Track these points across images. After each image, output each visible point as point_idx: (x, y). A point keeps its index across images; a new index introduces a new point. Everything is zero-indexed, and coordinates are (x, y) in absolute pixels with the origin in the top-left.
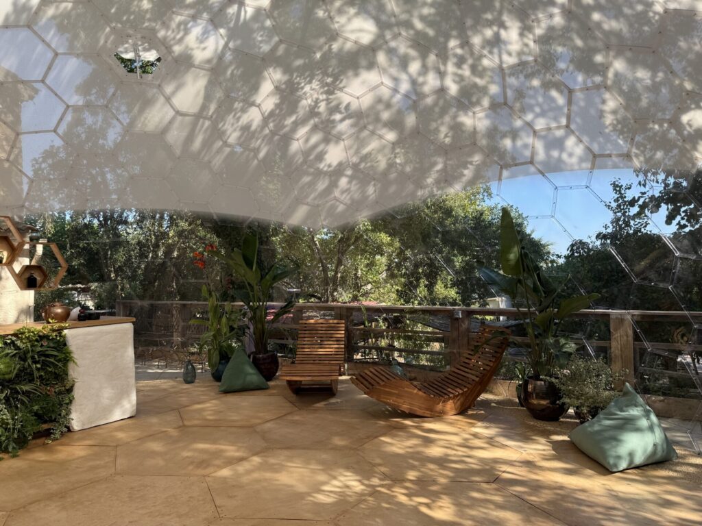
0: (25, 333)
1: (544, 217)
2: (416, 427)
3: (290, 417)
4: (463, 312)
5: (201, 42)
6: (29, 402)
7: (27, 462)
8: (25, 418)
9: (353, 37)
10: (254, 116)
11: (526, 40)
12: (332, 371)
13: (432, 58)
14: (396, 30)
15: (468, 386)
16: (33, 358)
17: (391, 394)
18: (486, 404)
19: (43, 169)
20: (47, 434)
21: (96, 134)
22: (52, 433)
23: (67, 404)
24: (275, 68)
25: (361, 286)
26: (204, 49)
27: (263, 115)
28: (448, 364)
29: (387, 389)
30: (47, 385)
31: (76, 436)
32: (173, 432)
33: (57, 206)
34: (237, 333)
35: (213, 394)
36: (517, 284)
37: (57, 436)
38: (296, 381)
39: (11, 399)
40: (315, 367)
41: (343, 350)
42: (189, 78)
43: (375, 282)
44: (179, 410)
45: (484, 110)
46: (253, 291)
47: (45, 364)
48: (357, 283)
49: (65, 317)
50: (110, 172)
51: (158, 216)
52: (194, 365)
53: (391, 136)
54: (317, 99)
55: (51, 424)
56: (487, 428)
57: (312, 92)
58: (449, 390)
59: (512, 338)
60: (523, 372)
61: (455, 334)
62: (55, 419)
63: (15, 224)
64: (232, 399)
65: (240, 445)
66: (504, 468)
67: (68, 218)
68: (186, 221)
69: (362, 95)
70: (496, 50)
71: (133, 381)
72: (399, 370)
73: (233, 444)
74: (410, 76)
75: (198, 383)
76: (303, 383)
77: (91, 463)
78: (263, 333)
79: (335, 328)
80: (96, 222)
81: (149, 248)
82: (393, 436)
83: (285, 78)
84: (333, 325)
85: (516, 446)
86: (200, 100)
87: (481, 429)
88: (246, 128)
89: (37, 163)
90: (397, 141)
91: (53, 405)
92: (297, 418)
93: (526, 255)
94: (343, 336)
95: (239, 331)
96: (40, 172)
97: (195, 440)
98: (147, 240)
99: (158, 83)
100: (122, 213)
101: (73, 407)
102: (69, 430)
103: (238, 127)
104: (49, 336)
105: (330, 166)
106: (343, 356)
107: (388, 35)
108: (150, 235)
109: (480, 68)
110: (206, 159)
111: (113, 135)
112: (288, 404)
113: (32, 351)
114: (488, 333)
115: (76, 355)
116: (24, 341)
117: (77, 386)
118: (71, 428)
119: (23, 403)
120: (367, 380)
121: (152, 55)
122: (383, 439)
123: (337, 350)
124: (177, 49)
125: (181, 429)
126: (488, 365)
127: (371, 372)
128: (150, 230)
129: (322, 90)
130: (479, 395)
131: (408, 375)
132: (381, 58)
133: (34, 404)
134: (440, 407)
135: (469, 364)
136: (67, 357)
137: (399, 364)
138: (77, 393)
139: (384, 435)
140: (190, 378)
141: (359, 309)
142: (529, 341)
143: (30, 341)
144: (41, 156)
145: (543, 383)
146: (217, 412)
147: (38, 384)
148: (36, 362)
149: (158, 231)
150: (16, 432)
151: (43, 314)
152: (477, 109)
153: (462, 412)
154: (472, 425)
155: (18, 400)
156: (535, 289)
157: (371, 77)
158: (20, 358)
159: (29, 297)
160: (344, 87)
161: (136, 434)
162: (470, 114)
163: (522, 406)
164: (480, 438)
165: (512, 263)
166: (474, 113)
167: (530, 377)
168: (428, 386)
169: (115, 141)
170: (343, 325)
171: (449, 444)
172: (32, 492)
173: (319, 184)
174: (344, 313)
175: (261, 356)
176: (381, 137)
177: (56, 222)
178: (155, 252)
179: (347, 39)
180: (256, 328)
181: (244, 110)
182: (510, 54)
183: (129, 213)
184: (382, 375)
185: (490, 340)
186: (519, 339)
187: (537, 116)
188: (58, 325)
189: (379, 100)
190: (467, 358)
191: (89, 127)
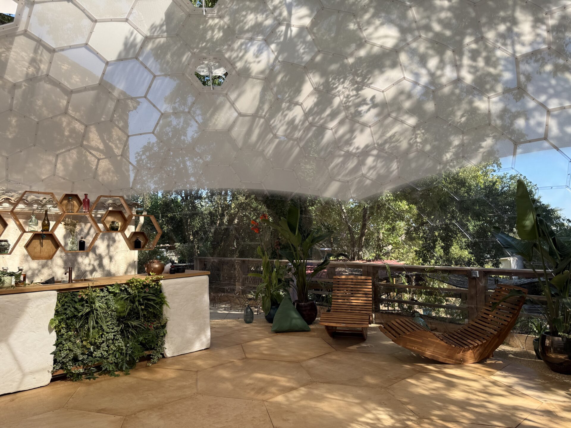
0: (134, 282)
1: (559, 187)
2: (439, 372)
3: (328, 357)
4: (480, 272)
5: (257, 57)
6: (136, 334)
7: (135, 379)
8: (134, 346)
9: (379, 42)
10: (297, 113)
11: (539, 31)
12: (363, 320)
13: (449, 54)
14: (416, 33)
15: (487, 338)
16: (139, 301)
17: (415, 342)
18: (504, 355)
19: (143, 160)
20: (148, 358)
21: (179, 132)
22: (152, 358)
23: (162, 336)
24: (314, 73)
25: (383, 247)
26: (259, 62)
27: (304, 111)
28: (466, 318)
29: (412, 338)
30: (148, 321)
31: (169, 361)
32: (239, 363)
33: (153, 187)
34: (284, 285)
35: (267, 333)
36: (532, 247)
37: (155, 360)
38: (332, 327)
39: (125, 331)
40: (348, 316)
41: (371, 302)
42: (248, 87)
43: (395, 243)
44: (241, 345)
45: (498, 95)
46: (295, 251)
47: (147, 306)
48: (379, 244)
49: (160, 271)
50: (189, 160)
51: (223, 192)
52: (252, 308)
53: (412, 121)
54: (348, 95)
55: (151, 351)
56: (505, 377)
57: (344, 90)
58: (469, 341)
59: (529, 297)
60: (540, 327)
61: (473, 292)
62: (154, 347)
63: (126, 201)
64: (282, 338)
65: (289, 376)
66: (525, 415)
67: (160, 195)
68: (244, 195)
69: (387, 89)
70: (509, 42)
71: (208, 320)
72: (421, 321)
73: (283, 375)
74: (429, 71)
75: (255, 323)
76: (337, 329)
77: (179, 384)
78: (304, 285)
79: (364, 283)
80: (179, 198)
81: (217, 217)
82: (418, 379)
83: (322, 81)
84: (362, 281)
85: (535, 396)
86: (256, 103)
87: (499, 377)
88: (291, 122)
89: (139, 156)
90: (417, 124)
91: (153, 337)
92: (334, 357)
93: (541, 221)
94: (371, 290)
95: (285, 283)
96: (141, 162)
97: (255, 370)
98: (216, 211)
99: (225, 92)
100: (198, 191)
101: (167, 339)
102: (164, 357)
103: (285, 122)
104: (150, 285)
105: (358, 148)
106: (371, 307)
107: (410, 38)
108: (218, 207)
109: (494, 59)
110: (261, 149)
111: (191, 132)
112: (327, 345)
113: (139, 296)
114: (505, 291)
115: (168, 300)
116: (133, 288)
117: (169, 322)
118: (165, 355)
119: (132, 334)
120: (394, 330)
121: (220, 71)
122: (409, 380)
123: (366, 302)
124: (239, 65)
125: (245, 360)
126: (505, 320)
127: (397, 322)
128: (218, 203)
129: (353, 88)
130: (497, 346)
131: (429, 325)
132: (403, 57)
133: (140, 335)
134: (459, 355)
135: (487, 319)
136: (162, 301)
137: (421, 316)
138: (169, 328)
139: (411, 377)
140: (249, 319)
141: (384, 268)
142: (545, 299)
143: (137, 289)
144: (141, 150)
145: (560, 339)
146: (270, 348)
147: (143, 320)
148: (141, 304)
149: (224, 203)
150: (128, 356)
151: (146, 268)
152: (492, 94)
153: (481, 360)
154: (491, 374)
155: (129, 333)
156: (551, 253)
157: (395, 74)
158: (130, 301)
159: (134, 255)
160: (371, 84)
161: (211, 362)
162: (485, 99)
163: (539, 358)
164: (499, 386)
165: (529, 228)
166: (489, 98)
167: (547, 333)
168: (449, 337)
169: (192, 138)
170: (371, 281)
171: (470, 389)
172: (139, 402)
173: (349, 164)
174: (371, 270)
175: (303, 304)
176: (403, 122)
177: (152, 199)
178: (221, 220)
179: (374, 45)
180: (298, 281)
181: (289, 109)
182: (523, 44)
183: (203, 190)
184: (407, 325)
185: (507, 298)
186: (534, 297)
187: (550, 97)
188: (156, 277)
189: (401, 92)
190: (485, 313)
191: (175, 127)
